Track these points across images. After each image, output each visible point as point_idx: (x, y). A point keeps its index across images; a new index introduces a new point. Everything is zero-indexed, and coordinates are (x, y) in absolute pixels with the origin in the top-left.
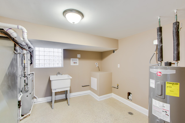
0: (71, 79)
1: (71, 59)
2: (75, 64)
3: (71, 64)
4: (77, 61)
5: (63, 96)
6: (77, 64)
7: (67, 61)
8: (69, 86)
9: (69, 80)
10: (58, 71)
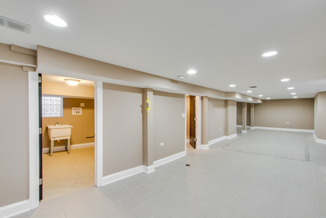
0: (71, 128)
1: (73, 108)
2: (78, 114)
3: (73, 114)
4: (81, 110)
5: (63, 147)
6: (81, 114)
7: (68, 111)
8: (70, 135)
9: (70, 129)
10: (56, 121)
